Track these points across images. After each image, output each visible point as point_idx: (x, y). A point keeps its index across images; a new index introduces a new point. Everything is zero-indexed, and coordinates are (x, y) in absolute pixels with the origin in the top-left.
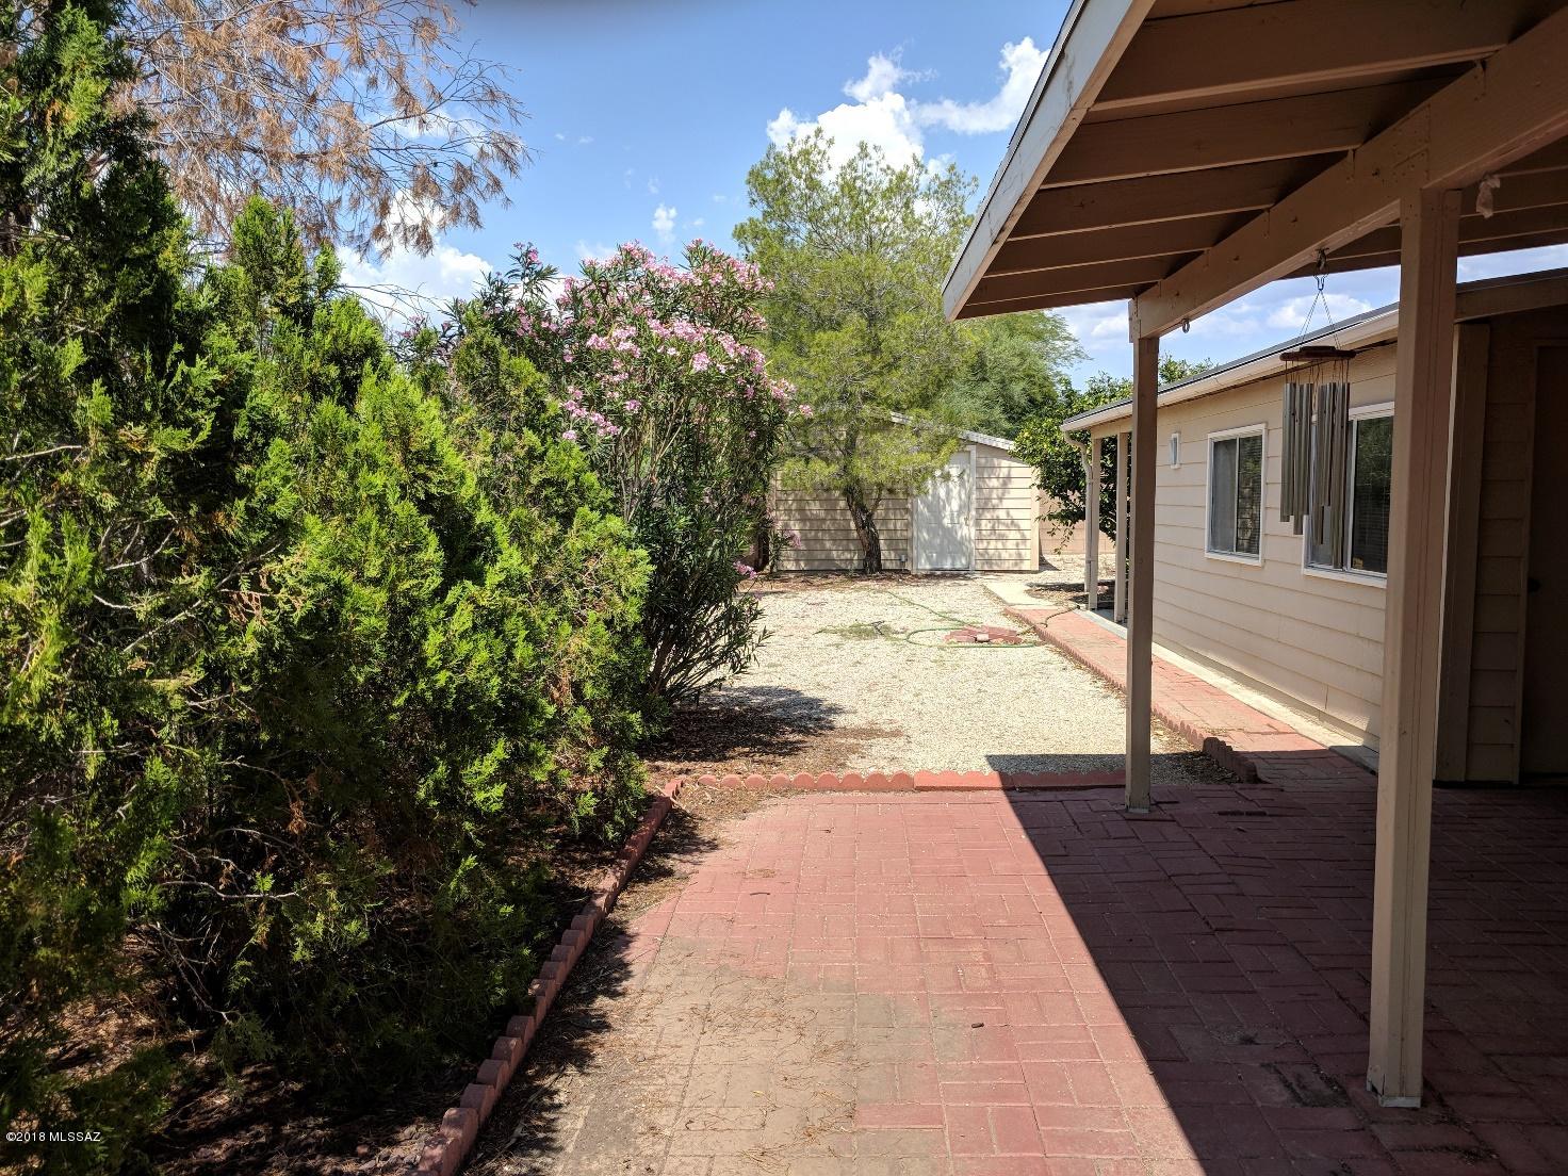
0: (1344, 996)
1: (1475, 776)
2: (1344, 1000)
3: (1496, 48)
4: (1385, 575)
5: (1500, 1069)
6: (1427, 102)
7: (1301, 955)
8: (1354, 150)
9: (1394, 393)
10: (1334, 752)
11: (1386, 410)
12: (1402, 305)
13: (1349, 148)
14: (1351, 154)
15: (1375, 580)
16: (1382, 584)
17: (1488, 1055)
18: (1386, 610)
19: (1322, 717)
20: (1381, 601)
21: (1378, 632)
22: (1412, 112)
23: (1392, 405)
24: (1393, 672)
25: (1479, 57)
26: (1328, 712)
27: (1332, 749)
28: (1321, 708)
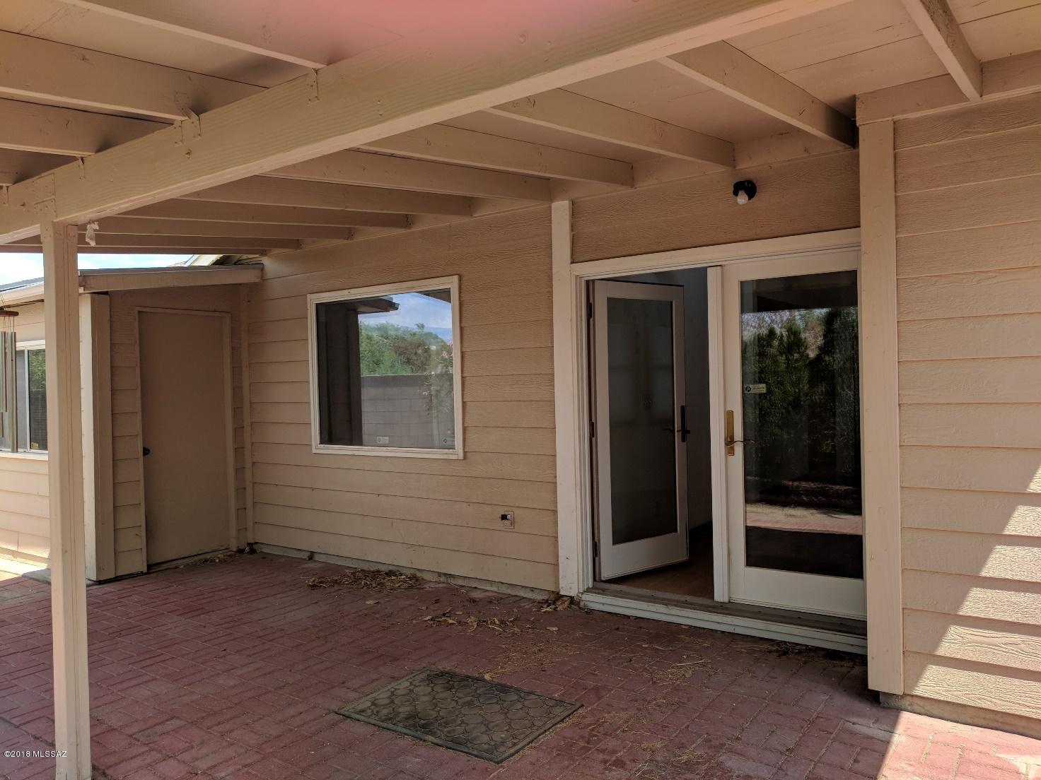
0: (38, 736)
1: (120, 573)
2: (38, 739)
3: (90, 154)
4: (46, 452)
5: (139, 741)
6: (53, 171)
7: (7, 721)
8: (7, 187)
9: (44, 332)
10: (26, 577)
11: (40, 344)
12: (46, 279)
13: (4, 185)
14: (5, 189)
15: (41, 456)
16: (46, 458)
17: (131, 736)
18: (49, 475)
19: (15, 554)
20: (45, 469)
21: (45, 490)
22: (43, 174)
23: (43, 342)
24: (56, 515)
25: (80, 156)
26: (21, 550)
27: (24, 576)
28: (14, 548)
